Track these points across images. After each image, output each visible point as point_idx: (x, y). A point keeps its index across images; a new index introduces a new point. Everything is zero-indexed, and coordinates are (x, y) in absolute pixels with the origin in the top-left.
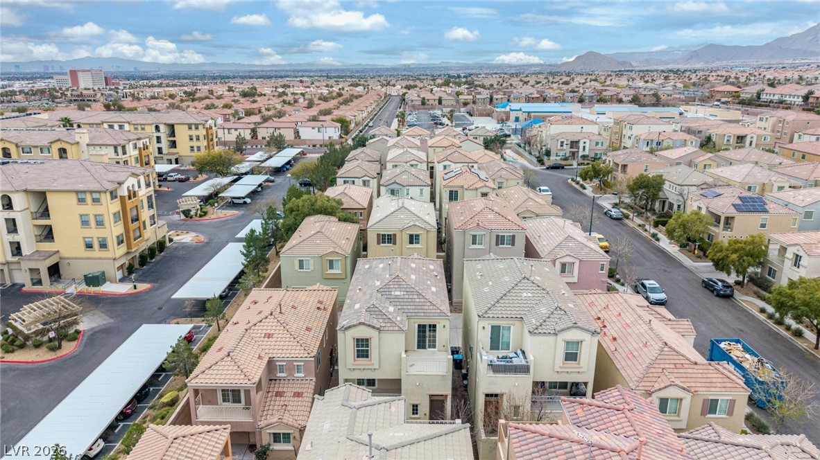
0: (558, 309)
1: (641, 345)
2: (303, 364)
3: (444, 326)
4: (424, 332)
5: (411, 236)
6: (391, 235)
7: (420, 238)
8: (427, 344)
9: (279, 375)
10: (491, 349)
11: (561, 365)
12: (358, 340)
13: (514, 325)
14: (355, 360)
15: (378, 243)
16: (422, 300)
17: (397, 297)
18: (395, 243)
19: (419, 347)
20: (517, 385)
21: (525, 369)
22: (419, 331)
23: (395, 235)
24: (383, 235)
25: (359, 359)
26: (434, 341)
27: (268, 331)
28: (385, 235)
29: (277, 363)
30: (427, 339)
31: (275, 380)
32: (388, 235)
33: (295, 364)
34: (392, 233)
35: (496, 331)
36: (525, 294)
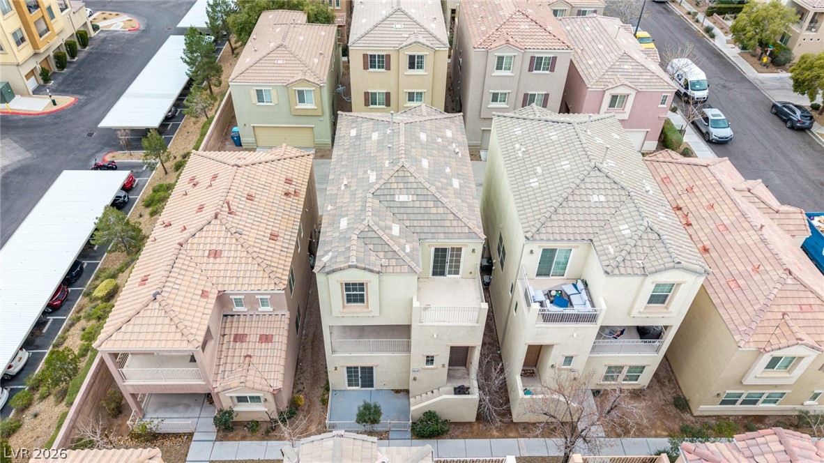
0: (649, 230)
1: (749, 268)
2: (269, 297)
3: (473, 250)
4: (444, 256)
5: (412, 58)
6: (383, 56)
7: (425, 60)
8: (447, 269)
9: (236, 309)
10: (539, 275)
11: (642, 310)
12: (346, 284)
13: (576, 249)
14: (344, 306)
15: (365, 68)
16: (441, 210)
17: (403, 205)
18: (388, 68)
19: (435, 274)
20: (575, 335)
21: (591, 318)
22: (436, 256)
23: (388, 56)
24: (371, 56)
25: (350, 304)
26: (458, 267)
27: (214, 247)
28: (375, 56)
29: (231, 297)
30: (447, 265)
31: (232, 316)
32: (379, 56)
33: (257, 297)
34: (384, 53)
35: (548, 255)
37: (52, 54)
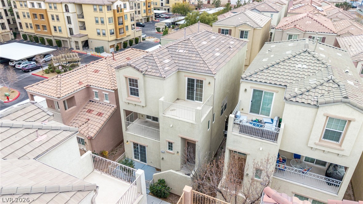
0: (331, 81)
2: (108, 94)
3: (210, 83)
4: (193, 85)
5: (242, 32)
6: (228, 30)
7: (249, 34)
8: (195, 96)
9: (95, 99)
10: (251, 112)
11: (317, 142)
12: (130, 80)
13: (277, 92)
14: (129, 96)
15: (219, 33)
16: (198, 59)
17: (179, 54)
18: (230, 34)
19: (188, 98)
20: (261, 149)
21: (274, 137)
22: (188, 84)
23: (231, 30)
24: (222, 30)
25: (132, 96)
26: (201, 95)
27: (97, 69)
28: (224, 30)
30: (195, 92)
31: (93, 102)
32: (226, 30)
34: (229, 29)
36: (300, 66)
37: (123, 42)
